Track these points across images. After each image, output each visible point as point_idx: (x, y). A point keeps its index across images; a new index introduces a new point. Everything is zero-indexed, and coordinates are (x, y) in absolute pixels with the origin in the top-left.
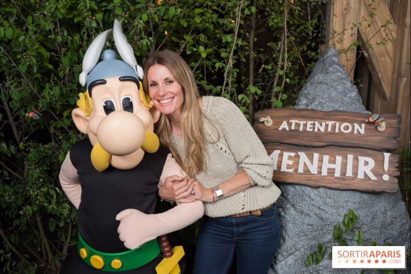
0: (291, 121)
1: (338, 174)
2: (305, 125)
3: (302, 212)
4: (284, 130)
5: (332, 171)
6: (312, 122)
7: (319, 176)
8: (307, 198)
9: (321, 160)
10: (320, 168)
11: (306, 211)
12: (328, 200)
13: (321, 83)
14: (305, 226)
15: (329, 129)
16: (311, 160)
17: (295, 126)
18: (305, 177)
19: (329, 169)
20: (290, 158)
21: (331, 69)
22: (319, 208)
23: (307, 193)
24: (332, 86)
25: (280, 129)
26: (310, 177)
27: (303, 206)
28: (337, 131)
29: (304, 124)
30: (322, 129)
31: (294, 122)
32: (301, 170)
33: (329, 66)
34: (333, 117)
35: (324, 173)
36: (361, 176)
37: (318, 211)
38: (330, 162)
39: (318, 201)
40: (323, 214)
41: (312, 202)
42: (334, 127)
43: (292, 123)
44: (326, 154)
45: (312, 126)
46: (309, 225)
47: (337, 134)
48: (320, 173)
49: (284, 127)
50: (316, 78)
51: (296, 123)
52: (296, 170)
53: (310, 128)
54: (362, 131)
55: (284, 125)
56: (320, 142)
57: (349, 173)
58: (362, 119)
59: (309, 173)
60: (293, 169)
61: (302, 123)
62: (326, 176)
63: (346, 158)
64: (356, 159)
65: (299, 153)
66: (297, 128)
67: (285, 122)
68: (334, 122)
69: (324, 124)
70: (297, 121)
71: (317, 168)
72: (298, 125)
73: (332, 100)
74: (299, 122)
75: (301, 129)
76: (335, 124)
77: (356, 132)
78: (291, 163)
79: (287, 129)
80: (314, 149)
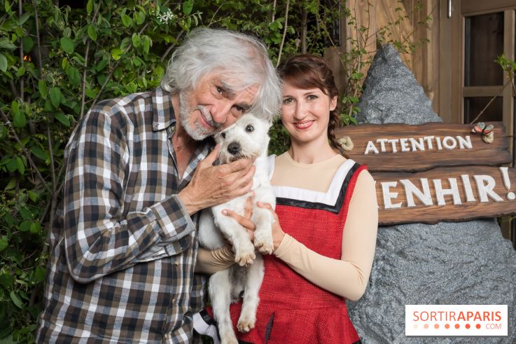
0: (378, 140)
1: (457, 201)
2: (399, 144)
3: (416, 258)
4: (372, 153)
5: (450, 199)
6: (406, 139)
7: (435, 207)
8: (418, 240)
9: (432, 187)
10: (434, 196)
11: (421, 256)
12: (445, 237)
13: (391, 89)
14: (425, 276)
15: (431, 146)
16: (421, 188)
17: (386, 146)
18: (418, 211)
19: (445, 196)
20: (391, 189)
21: (398, 71)
22: (437, 249)
23: (416, 232)
24: (407, 93)
25: (367, 152)
26: (424, 211)
27: (416, 250)
28: (440, 147)
29: (396, 143)
30: (422, 147)
31: (382, 141)
32: (411, 203)
33: (395, 68)
34: (428, 131)
35: (442, 202)
36: (484, 199)
37: (435, 253)
38: (444, 187)
39: (433, 240)
40: (443, 256)
41: (425, 242)
42: (435, 143)
43: (380, 143)
44: (436, 178)
45: (407, 144)
46: (430, 273)
47: (441, 152)
48: (436, 203)
49: (371, 149)
50: (383, 83)
51: (386, 143)
52: (405, 204)
53: (406, 147)
54: (469, 145)
55: (371, 147)
56: (423, 164)
57: (471, 198)
58: (463, 131)
59: (422, 206)
60: (401, 203)
61: (394, 141)
62: (443, 206)
63: (460, 180)
64: (473, 180)
65: (403, 181)
66: (389, 149)
67: (370, 143)
68: (433, 137)
69: (421, 140)
70: (386, 140)
71: (430, 197)
72: (389, 145)
73: (411, 110)
74: (389, 141)
75: (395, 150)
76: (435, 139)
77: (462, 147)
78: (395, 195)
79: (377, 152)
80: (418, 173)
